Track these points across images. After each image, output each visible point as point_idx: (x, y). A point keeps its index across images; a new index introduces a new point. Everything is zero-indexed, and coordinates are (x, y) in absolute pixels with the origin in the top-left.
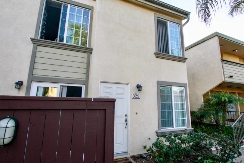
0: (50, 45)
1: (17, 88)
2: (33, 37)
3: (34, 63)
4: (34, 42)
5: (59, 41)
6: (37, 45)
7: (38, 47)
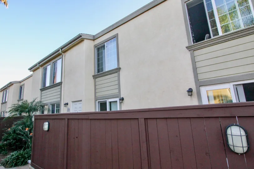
0: (206, 45)
1: (190, 95)
2: (187, 45)
3: (196, 68)
4: (189, 50)
5: (213, 36)
6: (194, 51)
7: (194, 52)
